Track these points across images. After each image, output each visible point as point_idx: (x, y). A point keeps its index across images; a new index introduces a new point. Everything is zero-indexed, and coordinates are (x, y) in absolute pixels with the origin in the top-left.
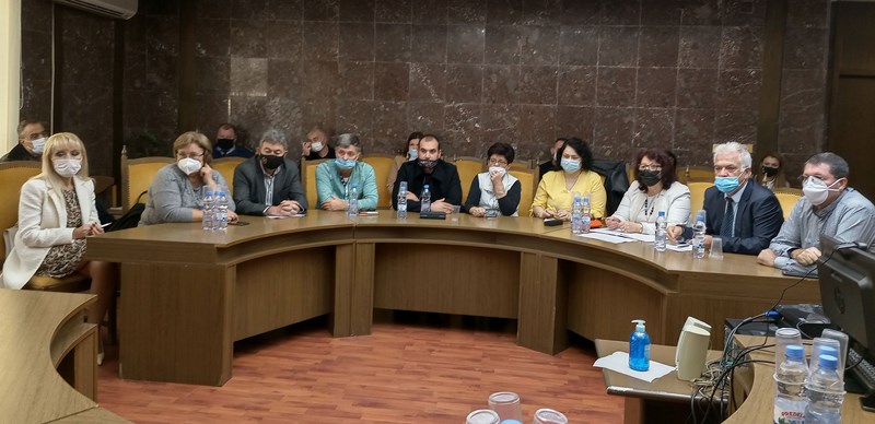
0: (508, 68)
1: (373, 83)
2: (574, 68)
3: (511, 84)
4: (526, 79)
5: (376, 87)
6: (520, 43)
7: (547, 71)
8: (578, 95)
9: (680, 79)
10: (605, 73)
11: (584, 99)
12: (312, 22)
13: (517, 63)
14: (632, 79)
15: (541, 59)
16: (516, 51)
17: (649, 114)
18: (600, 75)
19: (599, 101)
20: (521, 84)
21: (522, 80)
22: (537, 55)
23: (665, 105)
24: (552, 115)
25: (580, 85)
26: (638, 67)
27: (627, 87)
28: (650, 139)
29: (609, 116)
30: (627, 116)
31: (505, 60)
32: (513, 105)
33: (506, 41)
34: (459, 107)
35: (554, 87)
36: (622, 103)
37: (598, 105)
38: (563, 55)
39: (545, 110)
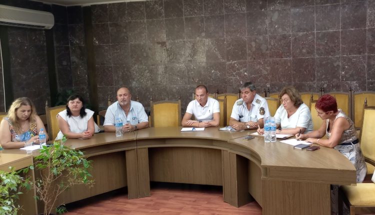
0: (261, 38)
2: (301, 34)
3: (264, 47)
4: (272, 44)
6: (267, 22)
7: (284, 37)
8: (304, 51)
10: (320, 35)
11: (308, 53)
12: (150, 20)
13: (266, 33)
14: (338, 38)
15: (280, 30)
16: (265, 26)
17: (350, 60)
18: (317, 37)
19: (318, 54)
20: (270, 47)
21: (270, 44)
22: (278, 28)
23: (360, 53)
24: (289, 64)
25: (304, 44)
26: (340, 30)
27: (335, 43)
28: (352, 76)
29: (324, 62)
30: (336, 62)
31: (259, 33)
32: (266, 60)
33: (259, 22)
34: (234, 64)
35: (290, 46)
36: (332, 54)
37: (317, 56)
38: (293, 26)
39: (285, 62)
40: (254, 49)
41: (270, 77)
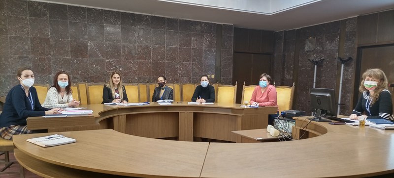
0: (132, 45)
1: (70, 49)
2: (157, 46)
3: (133, 52)
4: (139, 50)
5: (71, 52)
6: (136, 35)
7: (147, 47)
8: (159, 57)
9: (192, 52)
10: (168, 49)
11: (161, 58)
12: (33, 18)
13: (135, 43)
14: (177, 51)
15: (144, 42)
16: (134, 38)
17: (184, 65)
19: (167, 60)
20: (137, 52)
22: (143, 40)
23: (188, 61)
25: (159, 53)
26: (179, 47)
27: (176, 54)
28: (184, 74)
29: (170, 65)
30: (176, 65)
31: (130, 42)
32: (135, 61)
33: (130, 34)
34: (112, 61)
35: (150, 54)
36: (174, 60)
38: (153, 41)
39: (147, 63)
40: (127, 53)
41: (137, 73)
